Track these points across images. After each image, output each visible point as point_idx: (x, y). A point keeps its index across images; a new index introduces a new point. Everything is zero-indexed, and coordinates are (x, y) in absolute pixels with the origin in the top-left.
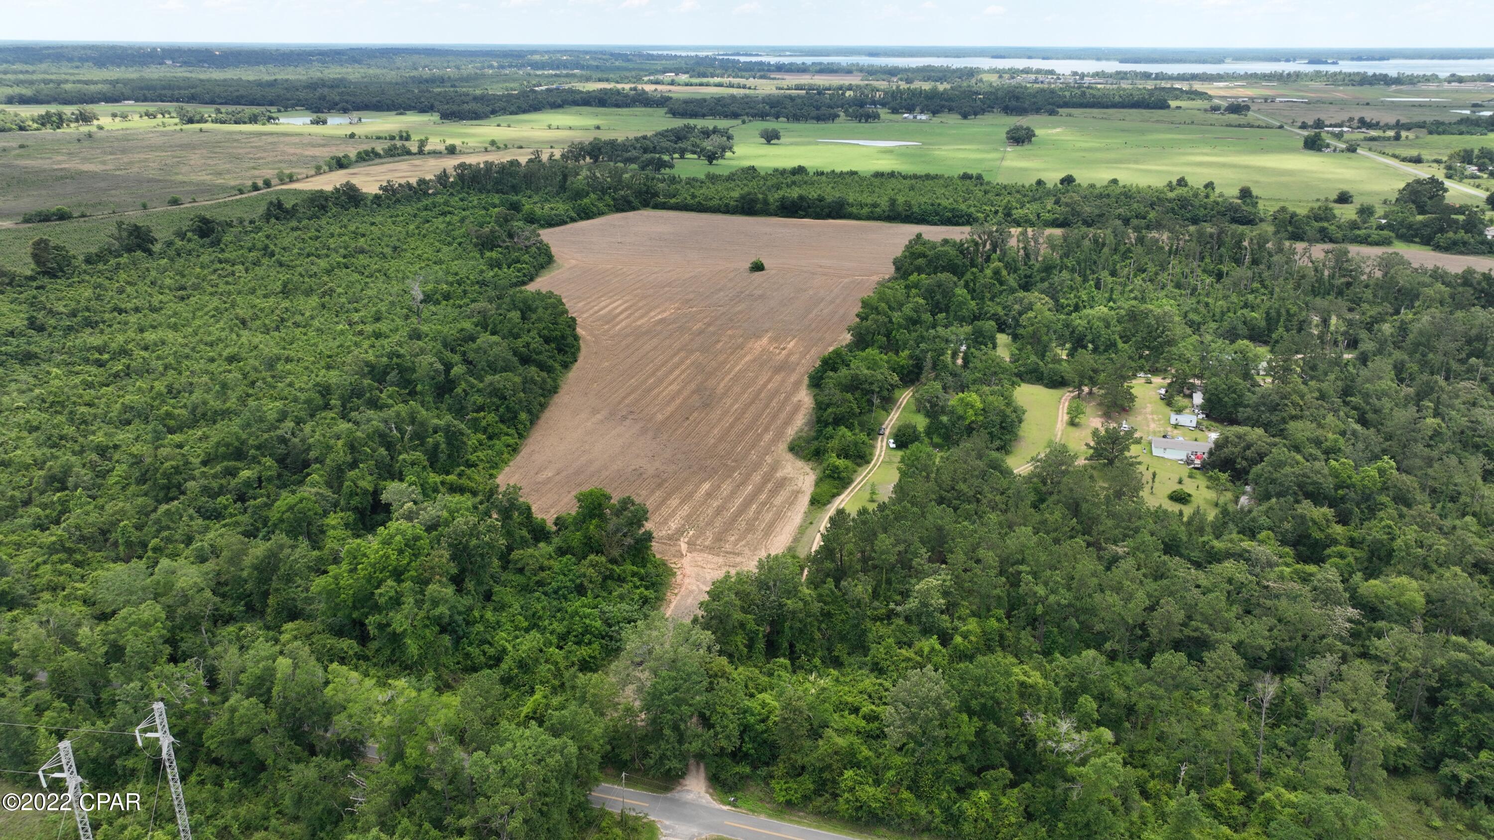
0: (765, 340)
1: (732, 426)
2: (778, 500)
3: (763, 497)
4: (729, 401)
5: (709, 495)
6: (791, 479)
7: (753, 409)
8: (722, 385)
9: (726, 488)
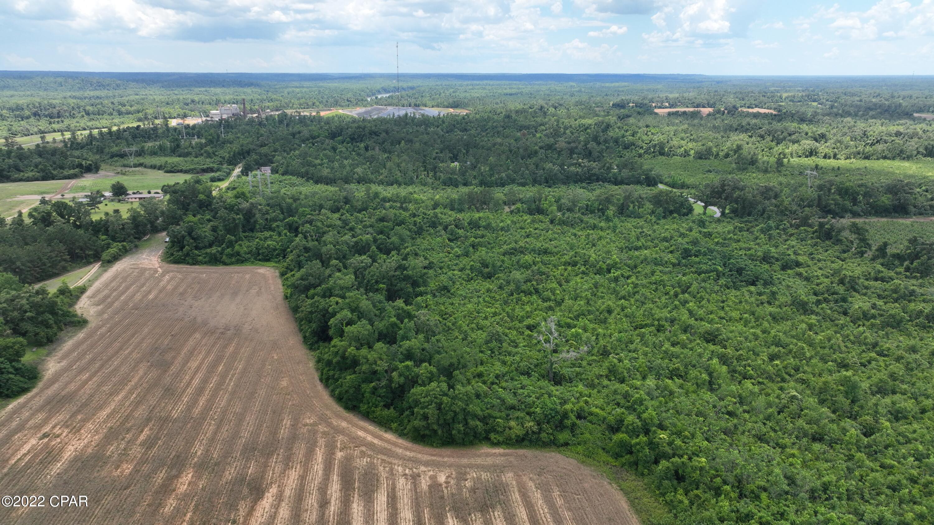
0: (69, 453)
1: (133, 335)
2: (106, 292)
3: (114, 294)
4: (134, 355)
5: (149, 292)
6: (94, 305)
7: (111, 351)
8: (141, 372)
9: (138, 296)
